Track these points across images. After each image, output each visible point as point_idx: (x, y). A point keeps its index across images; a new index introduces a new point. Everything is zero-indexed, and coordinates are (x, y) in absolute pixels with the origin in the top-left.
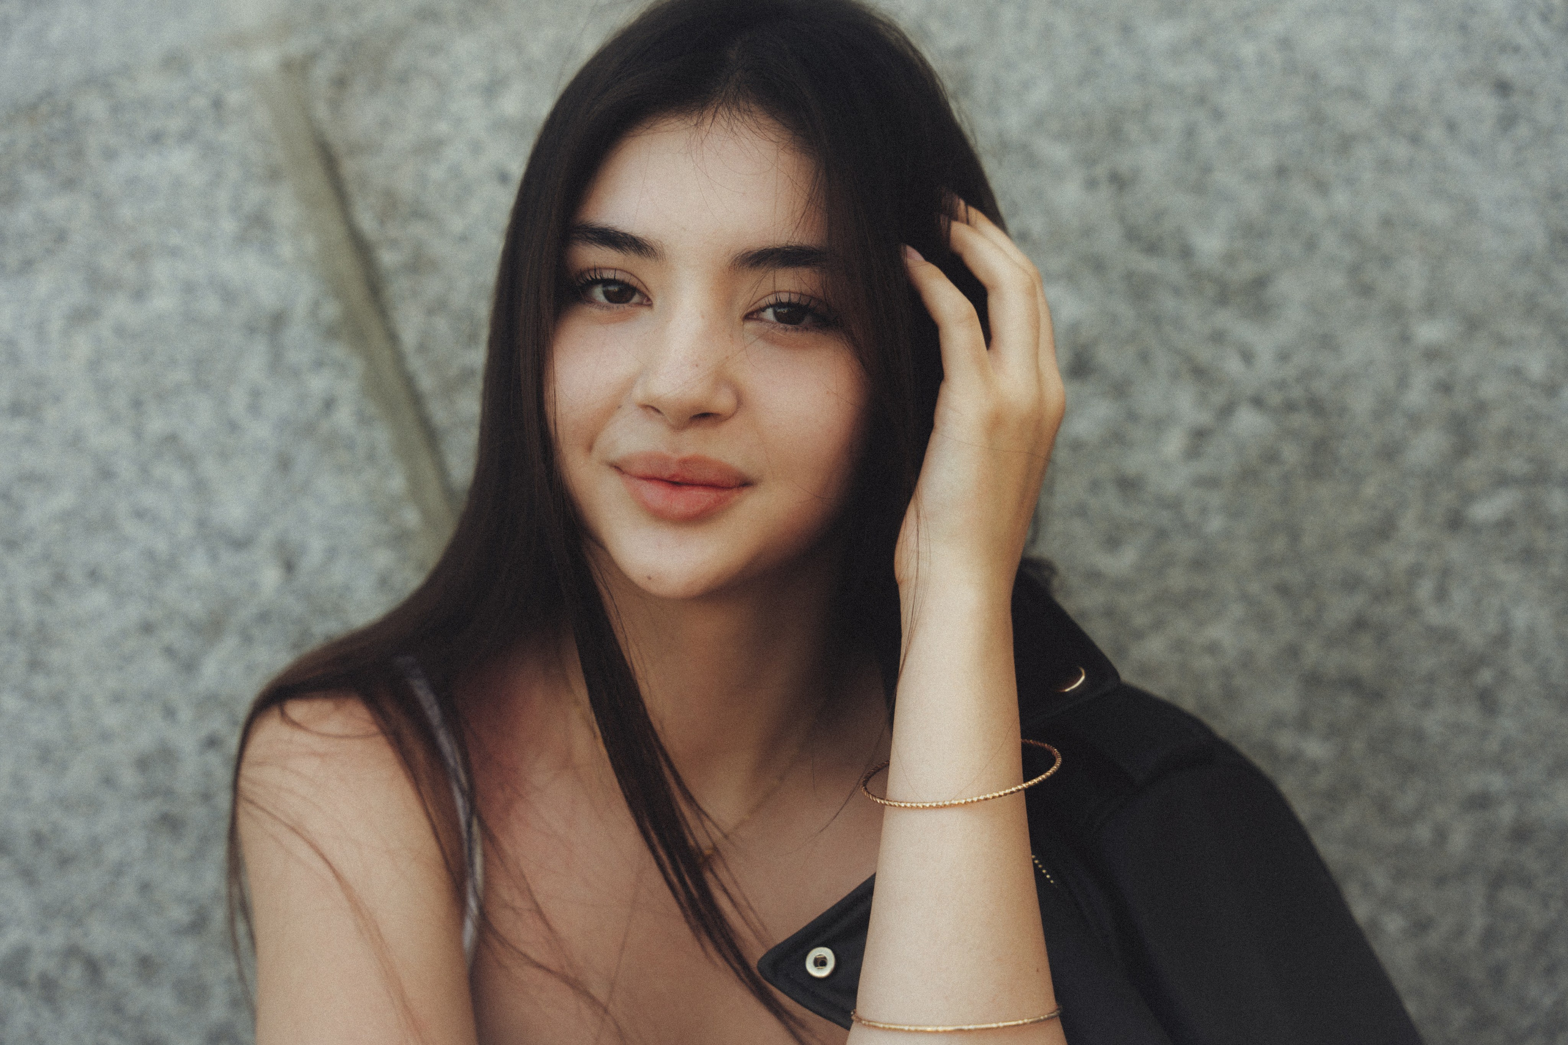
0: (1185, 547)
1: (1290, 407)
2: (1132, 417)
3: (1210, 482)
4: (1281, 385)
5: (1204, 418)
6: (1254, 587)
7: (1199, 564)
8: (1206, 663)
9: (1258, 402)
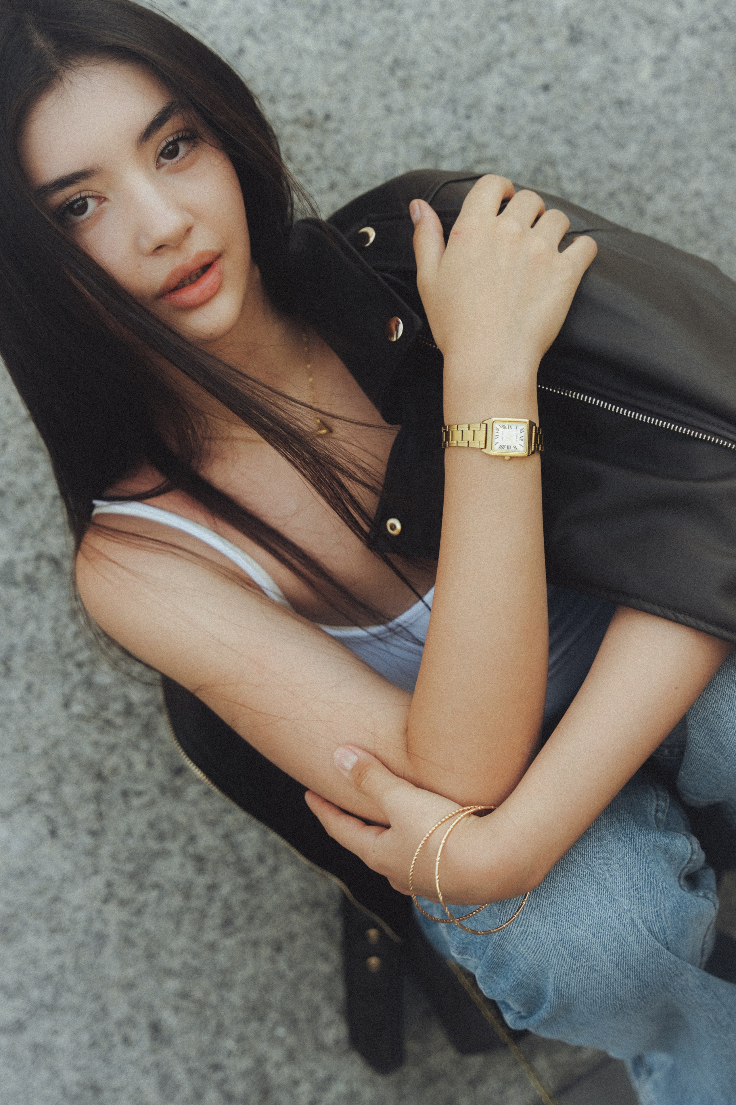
0: (668, 135)
1: (714, 29)
2: (616, 60)
3: (673, 90)
4: (704, 17)
5: (661, 50)
6: (715, 150)
7: (677, 144)
8: (695, 205)
9: (692, 31)
